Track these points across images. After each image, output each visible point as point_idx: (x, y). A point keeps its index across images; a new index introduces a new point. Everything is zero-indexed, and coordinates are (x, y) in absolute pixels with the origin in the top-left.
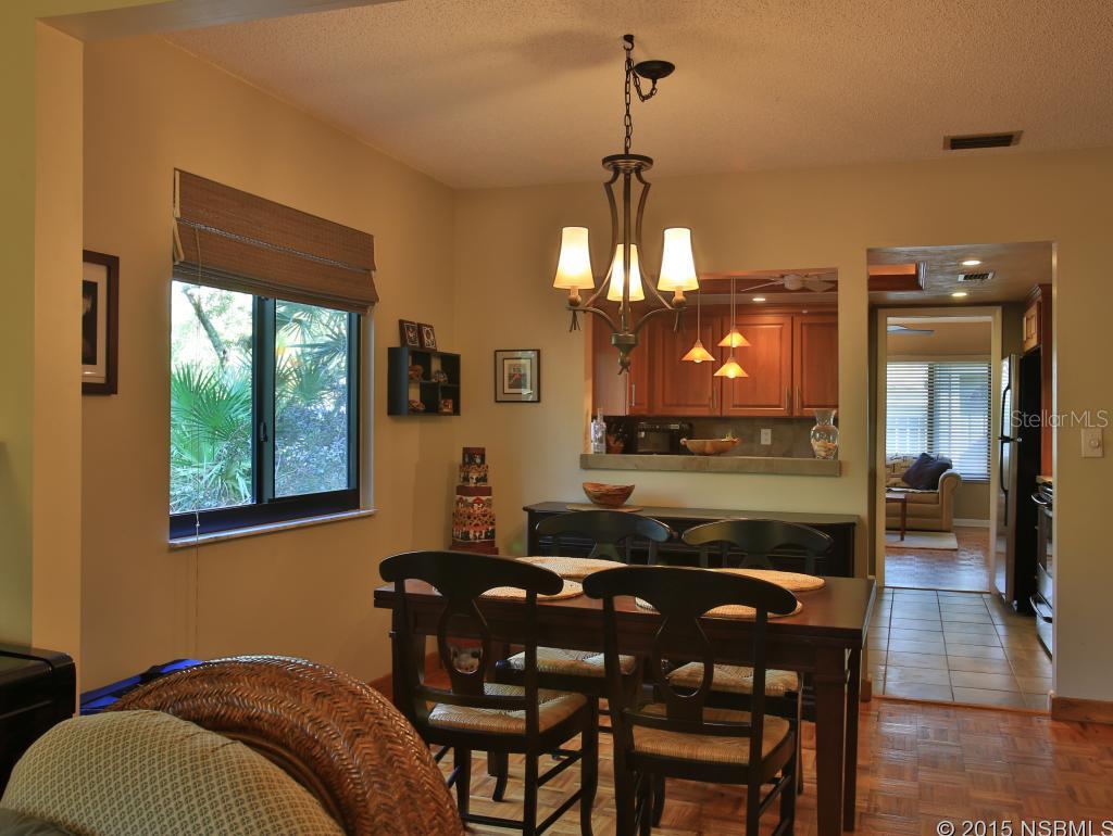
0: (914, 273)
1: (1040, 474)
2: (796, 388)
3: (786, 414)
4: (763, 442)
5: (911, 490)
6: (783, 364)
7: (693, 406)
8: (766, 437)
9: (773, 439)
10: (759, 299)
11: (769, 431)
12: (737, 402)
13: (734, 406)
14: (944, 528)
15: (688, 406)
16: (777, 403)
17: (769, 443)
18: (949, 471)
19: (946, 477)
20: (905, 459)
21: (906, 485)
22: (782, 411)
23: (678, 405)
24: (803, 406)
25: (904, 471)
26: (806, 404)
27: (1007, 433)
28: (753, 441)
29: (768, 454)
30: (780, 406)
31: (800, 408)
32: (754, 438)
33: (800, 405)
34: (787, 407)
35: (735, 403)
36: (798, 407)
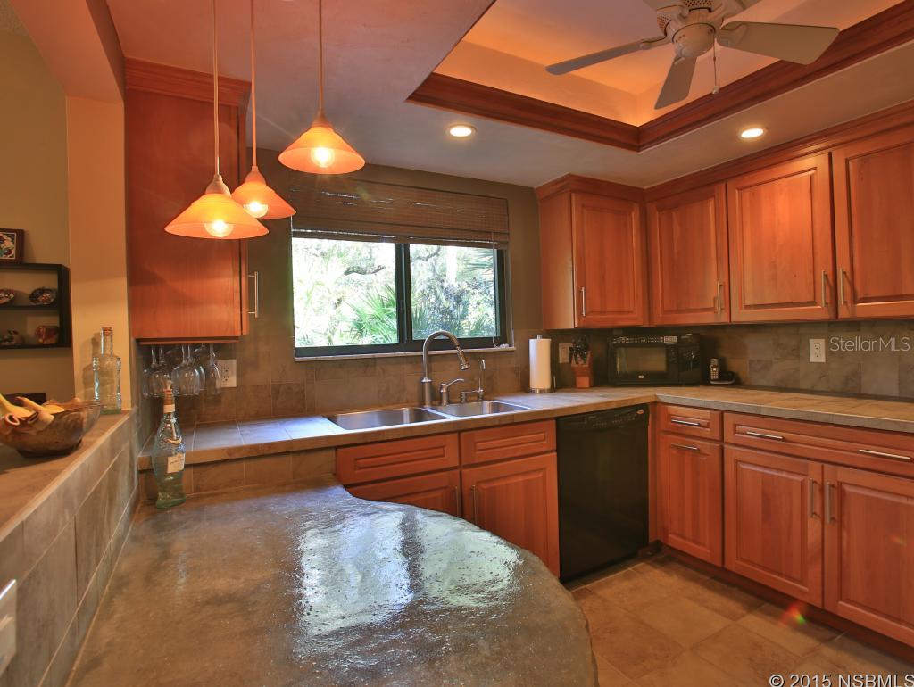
2: (843, 266)
4: (813, 359)
7: (696, 310)
8: (817, 351)
9: (829, 354)
10: (752, 133)
11: (821, 342)
12: (749, 301)
13: (747, 307)
15: (689, 311)
16: (810, 298)
17: (822, 360)
22: (820, 311)
23: (679, 311)
24: (855, 301)
26: (860, 294)
28: (798, 356)
29: (821, 377)
30: (813, 303)
31: (849, 305)
32: (800, 352)
33: (848, 299)
34: (826, 304)
35: (747, 304)
36: (845, 302)
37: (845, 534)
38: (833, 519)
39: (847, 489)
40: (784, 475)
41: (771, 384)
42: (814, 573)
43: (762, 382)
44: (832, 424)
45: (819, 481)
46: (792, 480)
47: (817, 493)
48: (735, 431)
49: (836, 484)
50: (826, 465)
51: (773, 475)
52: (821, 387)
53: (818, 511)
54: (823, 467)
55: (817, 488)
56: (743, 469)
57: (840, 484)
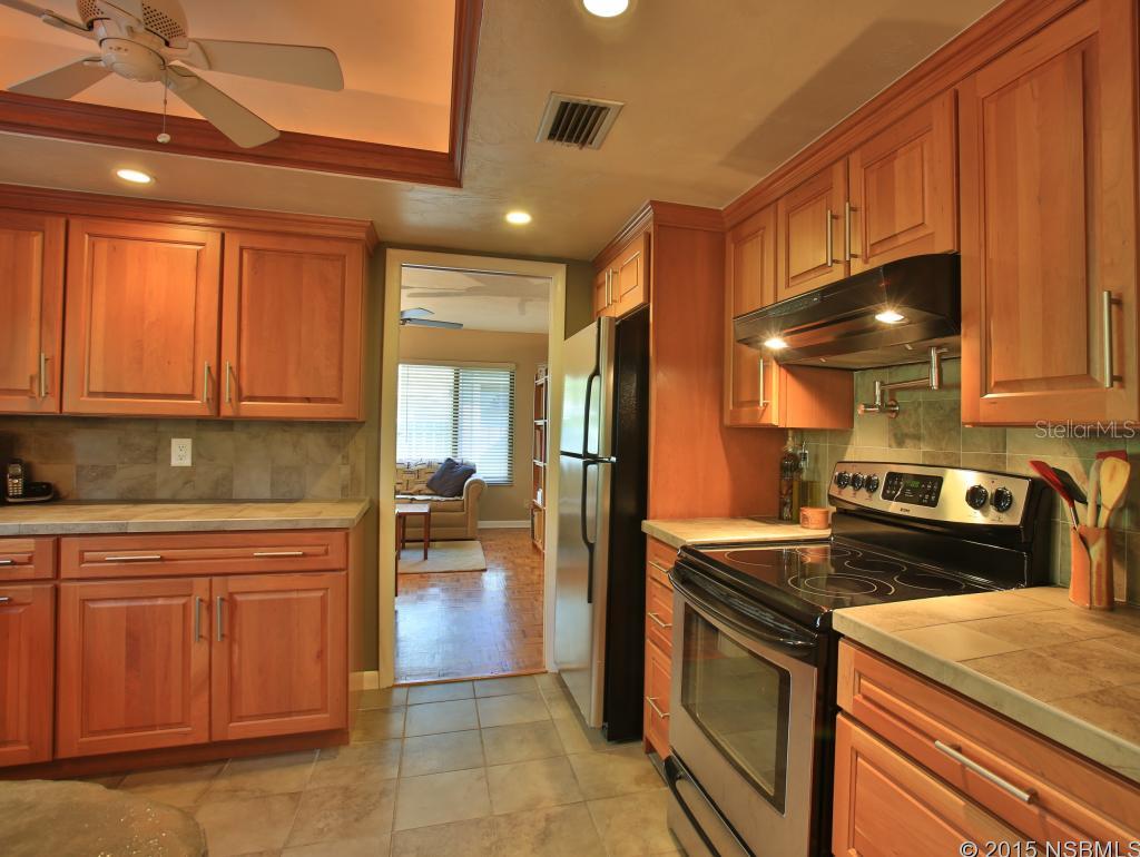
0: (446, 149)
1: (645, 519)
2: (226, 364)
3: (206, 412)
4: (175, 462)
5: (435, 498)
6: (201, 318)
8: (181, 453)
9: (196, 455)
10: (134, 176)
11: (187, 443)
12: (97, 386)
13: (91, 394)
14: (469, 536)
16: (188, 391)
17: (187, 462)
18: (474, 477)
19: (471, 483)
20: (430, 465)
21: (430, 492)
22: (198, 406)
24: (240, 398)
25: (429, 477)
26: (246, 393)
27: (592, 449)
28: (155, 459)
29: (186, 483)
30: (191, 397)
31: (234, 402)
32: (159, 453)
33: (233, 396)
34: (208, 399)
35: (93, 389)
36: (230, 399)
37: (236, 648)
38: (223, 636)
39: (239, 598)
40: (160, 602)
41: (113, 496)
42: (199, 707)
43: (99, 495)
44: (225, 532)
45: (206, 598)
46: (170, 606)
47: (205, 613)
48: (82, 560)
49: (226, 597)
50: (215, 579)
51: (145, 606)
52: (186, 494)
53: (204, 632)
54: (211, 581)
55: (204, 605)
56: (94, 609)
57: (231, 594)
